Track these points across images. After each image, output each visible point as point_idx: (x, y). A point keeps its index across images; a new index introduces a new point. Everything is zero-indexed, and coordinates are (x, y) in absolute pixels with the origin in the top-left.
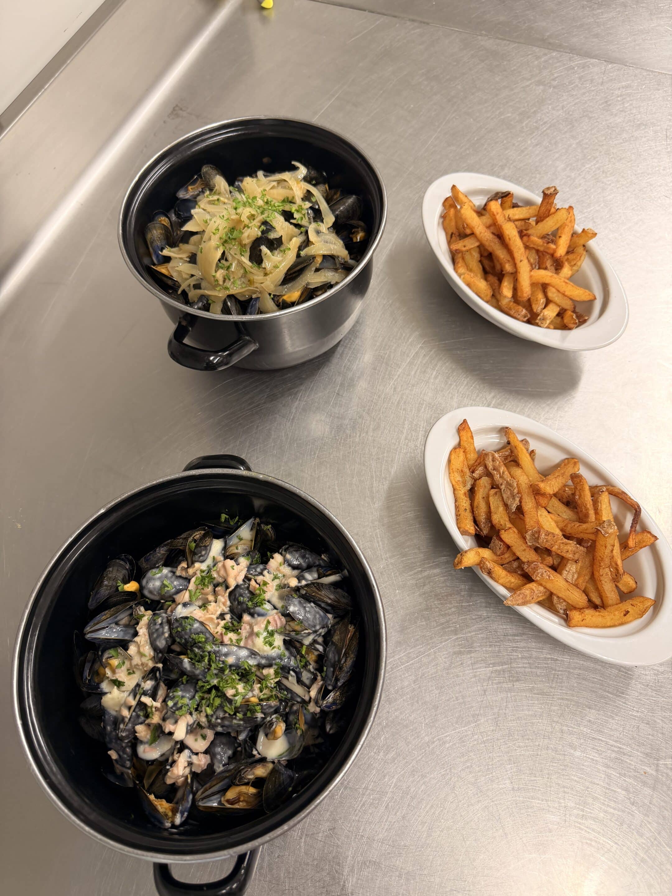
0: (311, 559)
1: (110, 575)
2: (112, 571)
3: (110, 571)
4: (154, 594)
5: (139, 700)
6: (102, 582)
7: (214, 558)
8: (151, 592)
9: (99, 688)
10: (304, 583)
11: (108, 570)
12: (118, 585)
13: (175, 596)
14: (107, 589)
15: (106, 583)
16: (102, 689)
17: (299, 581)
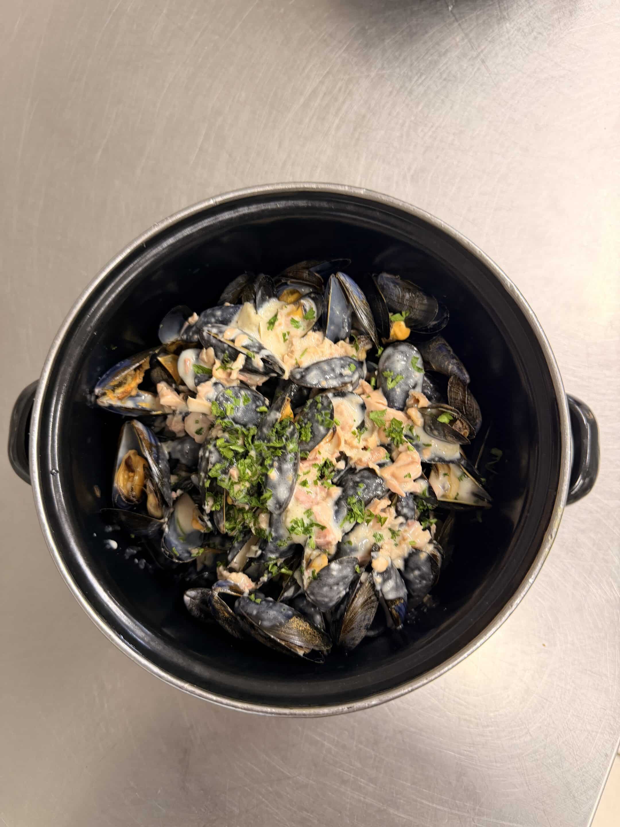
0: (419, 586)
1: (417, 301)
2: (422, 304)
3: (423, 299)
4: (385, 362)
5: (240, 352)
6: (409, 291)
7: (428, 445)
8: (389, 357)
9: (270, 297)
10: (378, 579)
11: (425, 297)
12: (403, 313)
13: (380, 389)
14: (398, 297)
15: (407, 296)
16: (268, 301)
17: (381, 574)
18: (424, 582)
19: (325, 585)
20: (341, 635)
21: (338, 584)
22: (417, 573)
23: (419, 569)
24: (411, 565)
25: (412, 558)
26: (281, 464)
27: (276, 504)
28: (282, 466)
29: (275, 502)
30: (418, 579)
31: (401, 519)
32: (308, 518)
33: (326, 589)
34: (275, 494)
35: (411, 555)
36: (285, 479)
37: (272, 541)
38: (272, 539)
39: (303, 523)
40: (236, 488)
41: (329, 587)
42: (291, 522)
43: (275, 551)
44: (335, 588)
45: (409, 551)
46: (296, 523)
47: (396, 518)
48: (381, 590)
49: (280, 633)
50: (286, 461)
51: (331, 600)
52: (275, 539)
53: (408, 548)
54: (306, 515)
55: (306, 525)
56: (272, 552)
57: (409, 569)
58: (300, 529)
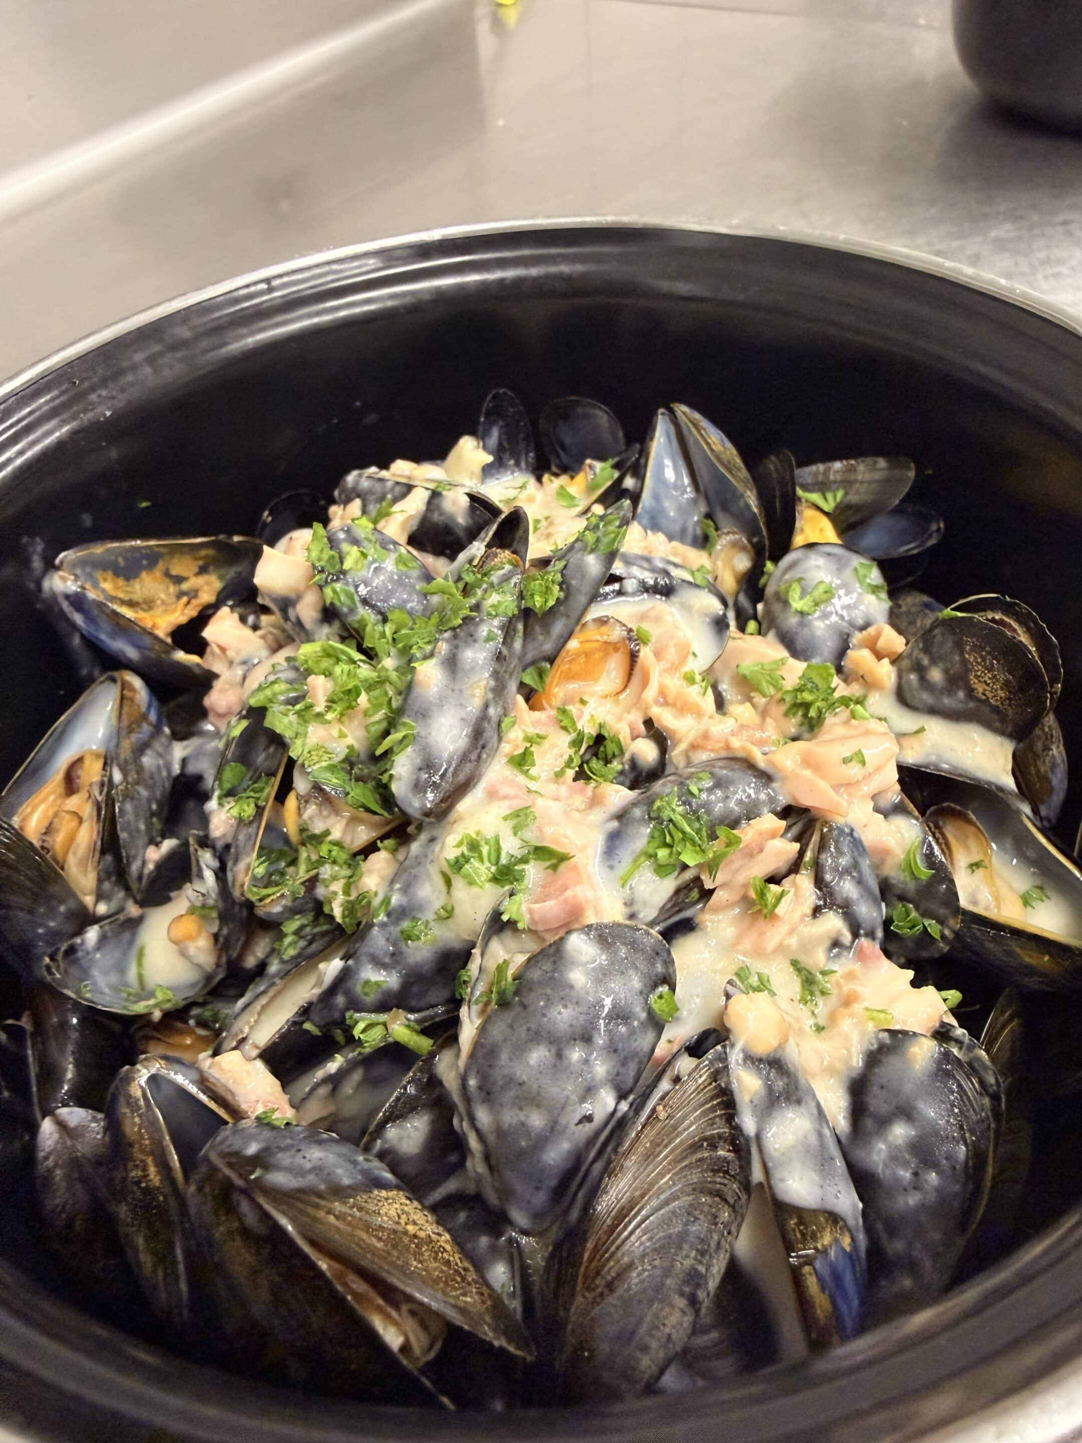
1: (861, 468)
2: (873, 470)
3: (876, 463)
4: (784, 574)
5: (418, 487)
7: (916, 732)
8: (793, 565)
10: (748, 1080)
13: (771, 634)
14: (816, 474)
15: (838, 465)
17: (762, 1064)
18: (933, 1177)
19: (536, 1037)
20: (579, 1299)
21: (586, 1038)
22: (900, 1132)
23: (906, 1113)
24: (877, 1102)
25: (876, 1070)
26: (456, 647)
27: (420, 769)
28: (460, 656)
29: (418, 761)
30: (905, 1164)
31: (833, 923)
32: (515, 834)
33: (538, 1055)
34: (423, 734)
35: (874, 1058)
36: (461, 691)
37: (385, 919)
38: (389, 915)
39: (498, 850)
40: (315, 734)
41: (553, 1050)
42: (459, 845)
43: (387, 960)
44: (576, 1054)
45: (866, 1046)
46: (474, 846)
47: (817, 911)
48: (758, 1137)
49: (321, 1214)
50: (475, 641)
51: (553, 1130)
52: (398, 915)
53: (863, 1033)
54: (511, 823)
55: (504, 861)
56: (378, 963)
57: (869, 1123)
58: (482, 869)
